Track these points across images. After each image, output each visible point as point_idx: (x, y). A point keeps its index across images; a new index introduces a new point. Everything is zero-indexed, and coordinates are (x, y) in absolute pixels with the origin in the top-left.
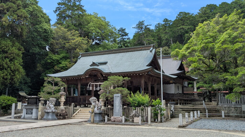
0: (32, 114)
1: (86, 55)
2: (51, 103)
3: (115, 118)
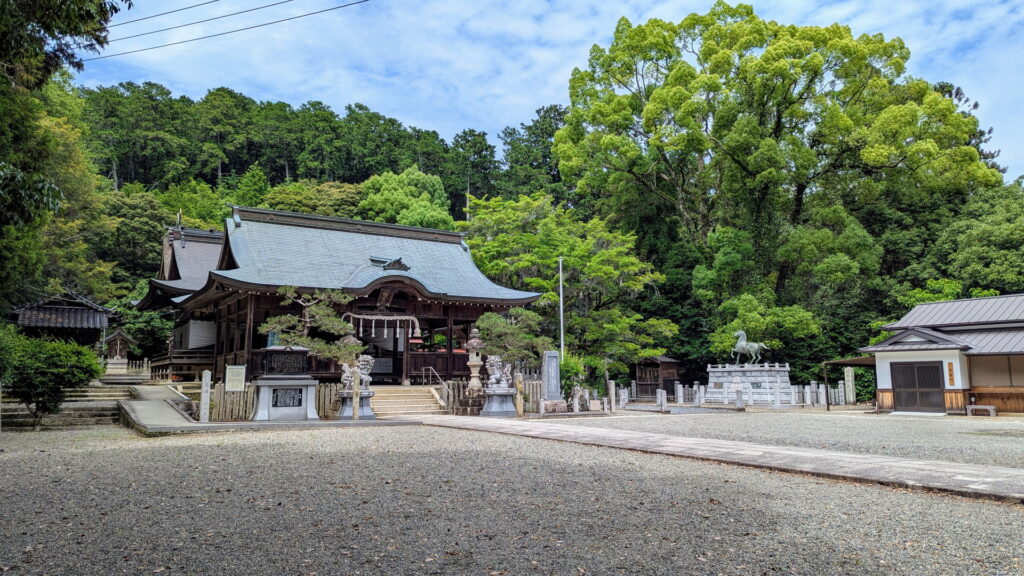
1: (256, 215)
3: (555, 404)
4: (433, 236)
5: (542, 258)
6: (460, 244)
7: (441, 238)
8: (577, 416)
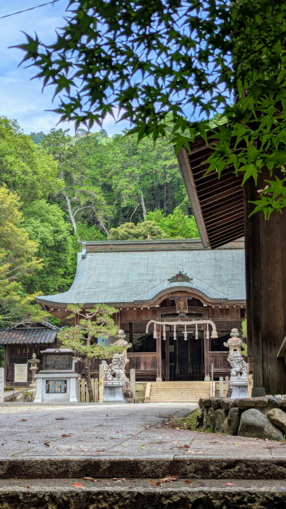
0: (65, 392)
2: (119, 366)
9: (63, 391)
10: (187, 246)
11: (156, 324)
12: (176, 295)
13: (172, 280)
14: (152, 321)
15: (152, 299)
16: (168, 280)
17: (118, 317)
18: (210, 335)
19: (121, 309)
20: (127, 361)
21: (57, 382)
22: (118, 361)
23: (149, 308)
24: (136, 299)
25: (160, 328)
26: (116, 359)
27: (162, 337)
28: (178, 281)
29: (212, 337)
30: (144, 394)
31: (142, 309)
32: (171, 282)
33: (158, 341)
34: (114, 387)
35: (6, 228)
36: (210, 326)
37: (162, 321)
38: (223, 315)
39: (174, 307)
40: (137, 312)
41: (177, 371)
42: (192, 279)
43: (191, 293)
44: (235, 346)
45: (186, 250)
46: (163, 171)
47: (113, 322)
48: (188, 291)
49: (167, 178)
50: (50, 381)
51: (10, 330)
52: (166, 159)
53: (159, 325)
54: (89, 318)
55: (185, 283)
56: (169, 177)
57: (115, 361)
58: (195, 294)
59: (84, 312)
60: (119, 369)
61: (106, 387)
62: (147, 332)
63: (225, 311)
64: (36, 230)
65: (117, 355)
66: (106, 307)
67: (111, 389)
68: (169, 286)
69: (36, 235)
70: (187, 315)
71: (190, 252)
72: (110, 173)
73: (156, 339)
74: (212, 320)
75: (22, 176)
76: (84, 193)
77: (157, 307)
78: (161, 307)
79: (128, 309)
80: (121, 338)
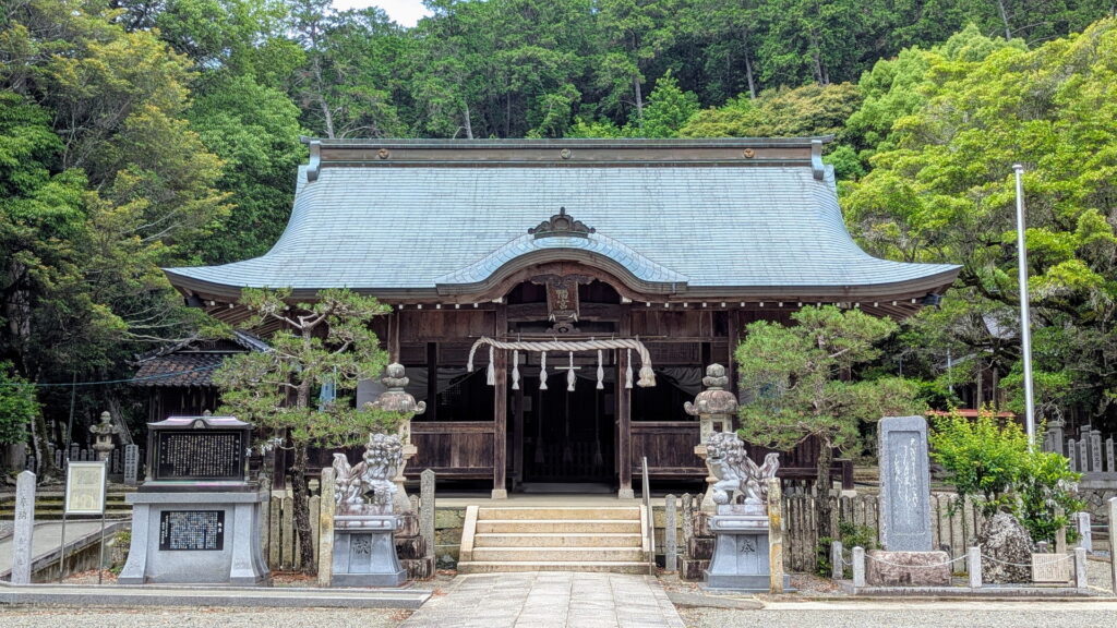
0: (219, 543)
1: (354, 154)
2: (385, 471)
3: (910, 563)
4: (743, 154)
5: (1060, 178)
6: (809, 164)
7: (762, 156)
8: (972, 596)
9: (212, 545)
10: (574, 155)
11: (496, 348)
12: (551, 271)
13: (540, 231)
14: (484, 340)
15: (486, 281)
16: (530, 231)
17: (394, 328)
18: (636, 377)
19: (401, 307)
20: (411, 450)
21: (195, 516)
22: (382, 457)
23: (476, 305)
24: (442, 280)
25: (504, 359)
26: (375, 449)
27: (510, 381)
28: (555, 234)
29: (639, 383)
30: (459, 537)
31: (457, 306)
32: (536, 237)
33: (500, 393)
34: (369, 534)
35: (145, 117)
36: (636, 355)
37: (509, 341)
38: (668, 326)
39: (543, 304)
40: (446, 315)
41: (540, 457)
42: (593, 230)
43: (589, 267)
44: (719, 413)
45: (572, 166)
46: (506, 68)
47: (376, 341)
48: (582, 261)
49: (514, 81)
50: (172, 515)
51: (165, 356)
52: (513, 46)
53: (503, 350)
54: (305, 329)
55: (574, 239)
56: (518, 80)
57: (374, 456)
58: (601, 271)
59: (294, 313)
60: (383, 479)
61: (343, 533)
62: (470, 367)
63: (676, 318)
64: (229, 137)
65: (379, 437)
66: (353, 299)
67: (359, 538)
68: (531, 248)
69: (229, 147)
70: (575, 324)
71: (582, 170)
72: (409, 70)
73: (492, 387)
74: (641, 340)
75: (203, 21)
76: (358, 100)
77: (498, 304)
78: (509, 303)
79: (420, 307)
80: (394, 386)
